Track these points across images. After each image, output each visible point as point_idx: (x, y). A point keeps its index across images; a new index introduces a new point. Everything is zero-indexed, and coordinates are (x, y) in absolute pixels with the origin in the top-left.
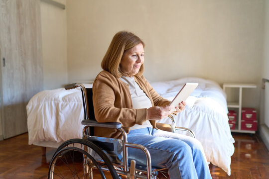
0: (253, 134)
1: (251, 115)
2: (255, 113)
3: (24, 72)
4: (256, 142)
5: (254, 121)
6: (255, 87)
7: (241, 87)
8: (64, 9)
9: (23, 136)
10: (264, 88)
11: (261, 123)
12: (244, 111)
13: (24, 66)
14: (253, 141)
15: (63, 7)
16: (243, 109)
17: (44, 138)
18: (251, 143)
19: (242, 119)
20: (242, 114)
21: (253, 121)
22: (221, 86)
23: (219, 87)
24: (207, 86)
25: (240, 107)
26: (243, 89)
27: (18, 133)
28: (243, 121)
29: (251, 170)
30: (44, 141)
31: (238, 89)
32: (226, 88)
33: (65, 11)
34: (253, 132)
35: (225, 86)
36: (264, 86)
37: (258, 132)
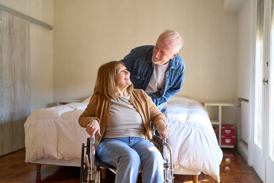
0: (232, 149)
1: (230, 131)
2: (233, 129)
3: (13, 91)
4: (235, 155)
5: (233, 137)
6: (233, 105)
7: (220, 105)
8: (51, 29)
9: (10, 156)
10: (240, 106)
11: (239, 138)
12: (224, 128)
13: (14, 85)
14: (232, 155)
15: (50, 28)
16: (222, 125)
17: (43, 155)
18: (231, 157)
19: (222, 135)
20: (222, 130)
21: (231, 136)
22: (203, 104)
23: (201, 105)
24: (190, 104)
25: (220, 123)
26: (222, 107)
27: (6, 153)
28: (223, 136)
29: (235, 179)
30: (43, 158)
31: (218, 107)
32: (207, 106)
33: (52, 31)
34: (232, 147)
35: (206, 105)
36: (240, 104)
37: (236, 147)
